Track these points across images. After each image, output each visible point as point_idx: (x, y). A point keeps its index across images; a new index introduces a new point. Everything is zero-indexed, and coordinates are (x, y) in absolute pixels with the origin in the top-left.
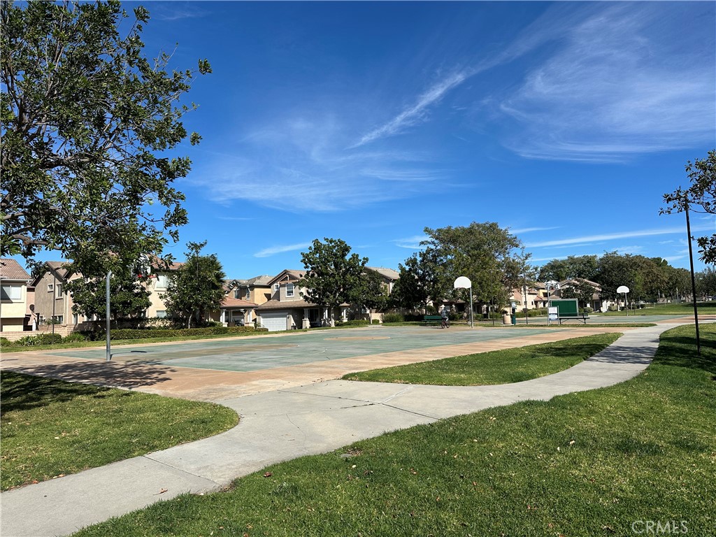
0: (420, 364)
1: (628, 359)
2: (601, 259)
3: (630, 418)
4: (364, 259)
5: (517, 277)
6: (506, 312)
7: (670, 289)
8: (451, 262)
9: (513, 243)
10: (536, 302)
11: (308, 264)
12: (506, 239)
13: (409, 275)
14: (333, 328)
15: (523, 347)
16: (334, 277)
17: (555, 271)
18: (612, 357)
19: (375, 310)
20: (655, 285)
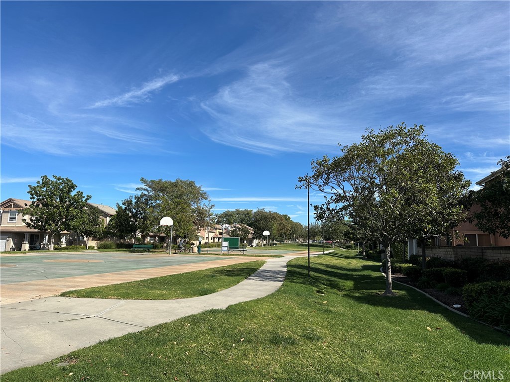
0: (130, 283)
1: (271, 279)
2: (255, 213)
3: (277, 320)
4: (88, 196)
5: (204, 220)
6: (193, 244)
7: (291, 234)
8: (159, 205)
9: (204, 196)
10: (214, 238)
11: (34, 195)
12: (199, 193)
13: (124, 212)
14: (52, 251)
15: (206, 270)
16: (58, 209)
17: (227, 218)
18: (261, 277)
19: (91, 238)
20: (283, 231)
